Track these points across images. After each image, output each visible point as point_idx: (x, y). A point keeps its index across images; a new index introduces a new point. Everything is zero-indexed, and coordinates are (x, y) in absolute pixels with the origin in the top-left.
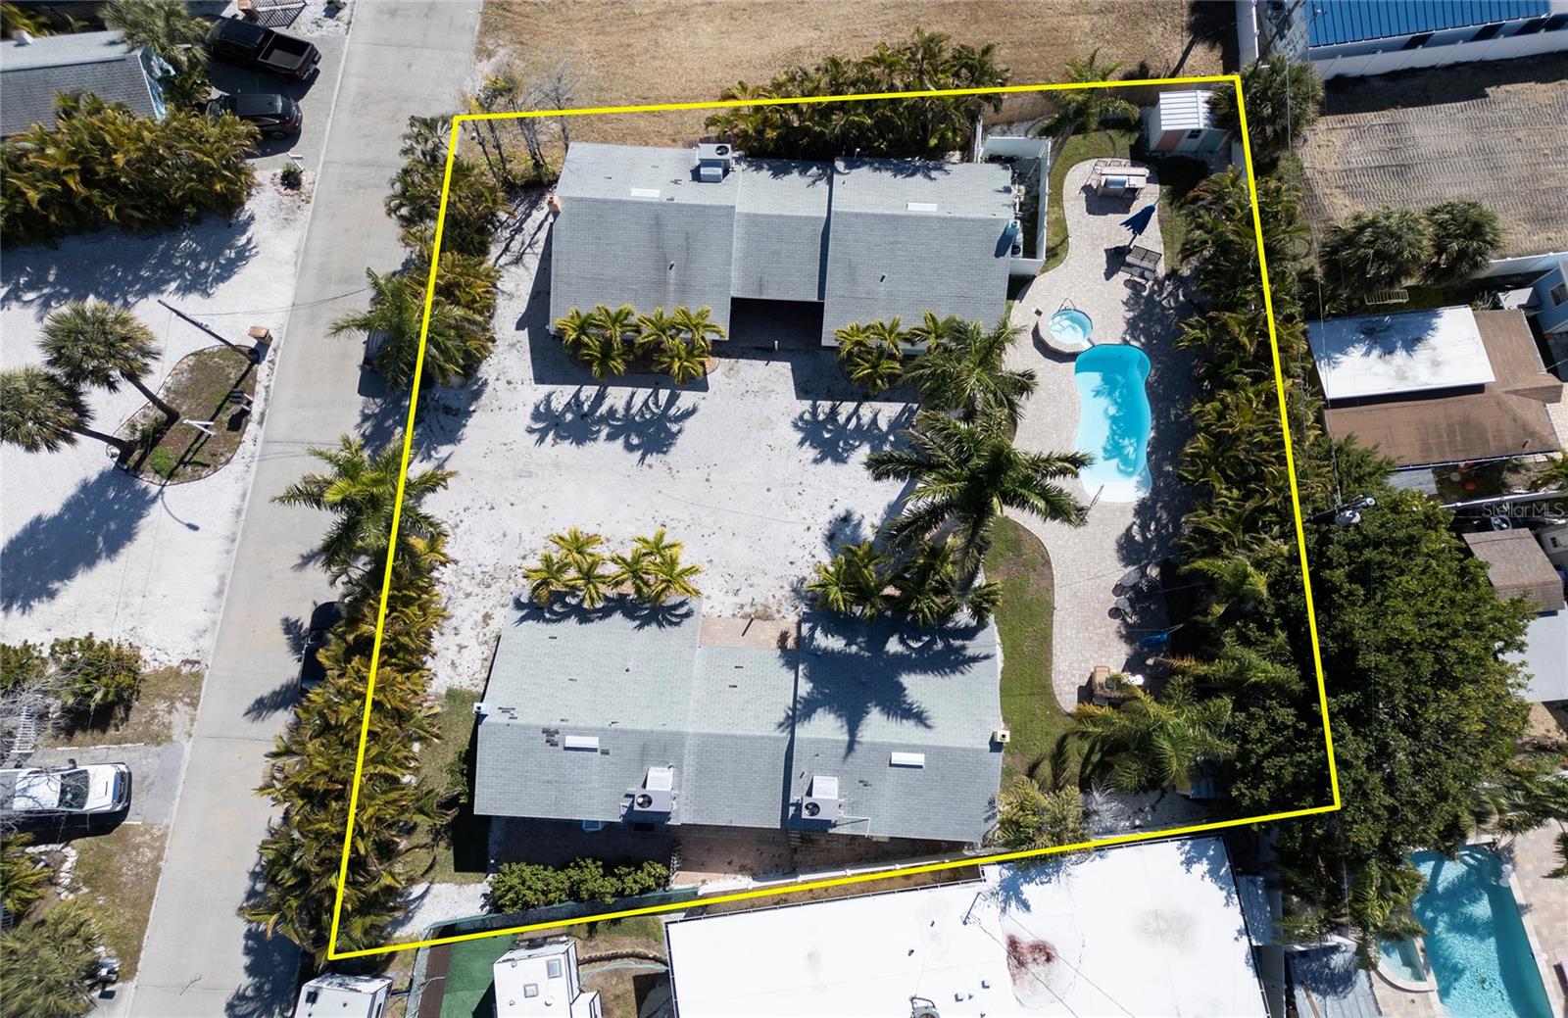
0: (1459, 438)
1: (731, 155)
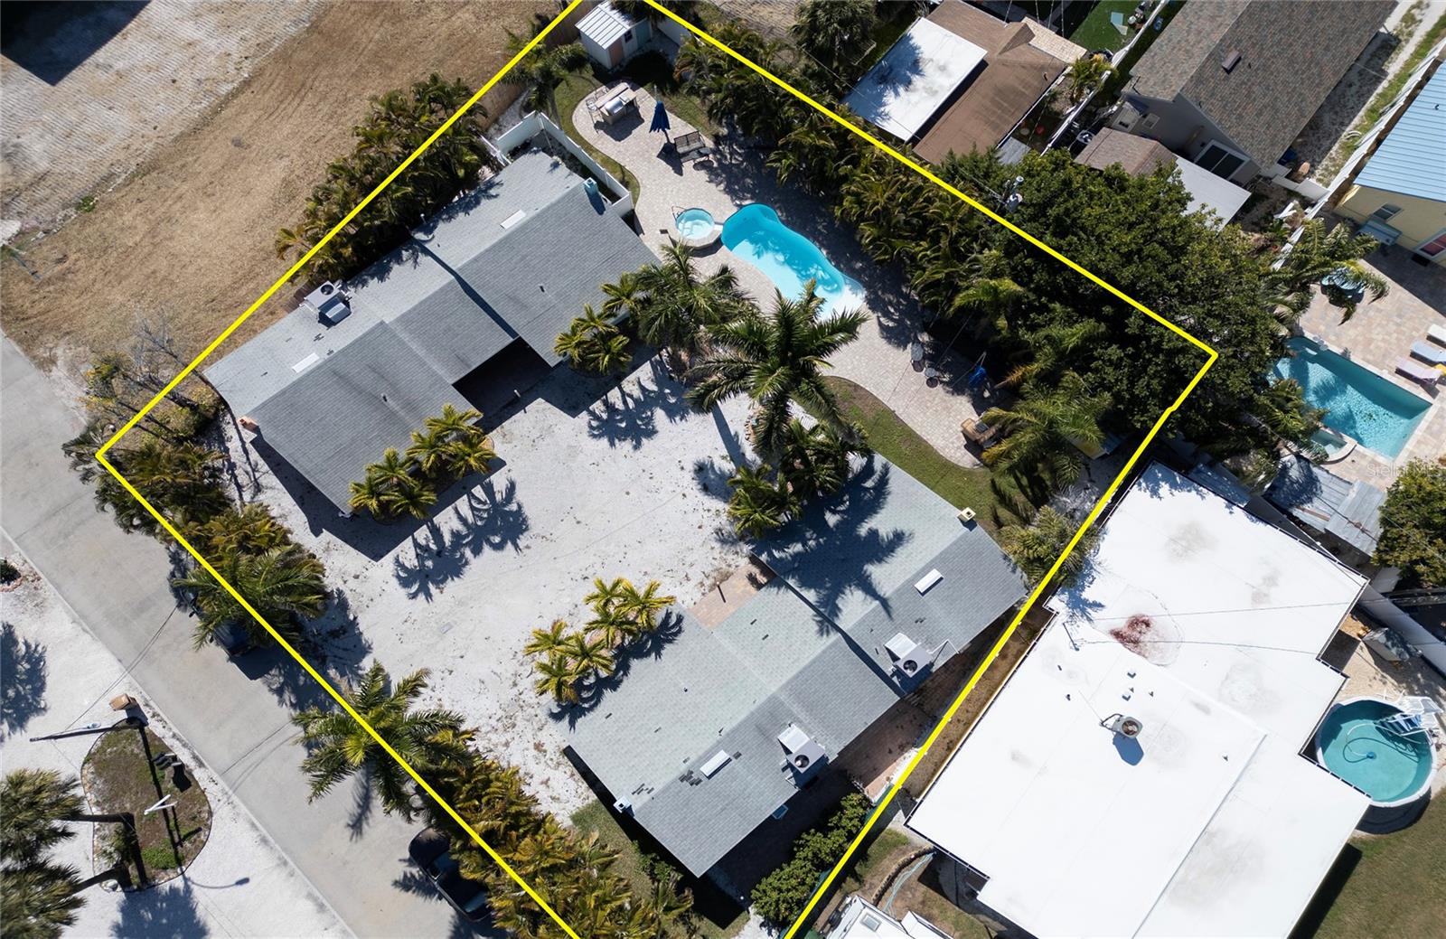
0: (1005, 105)
1: (336, 288)
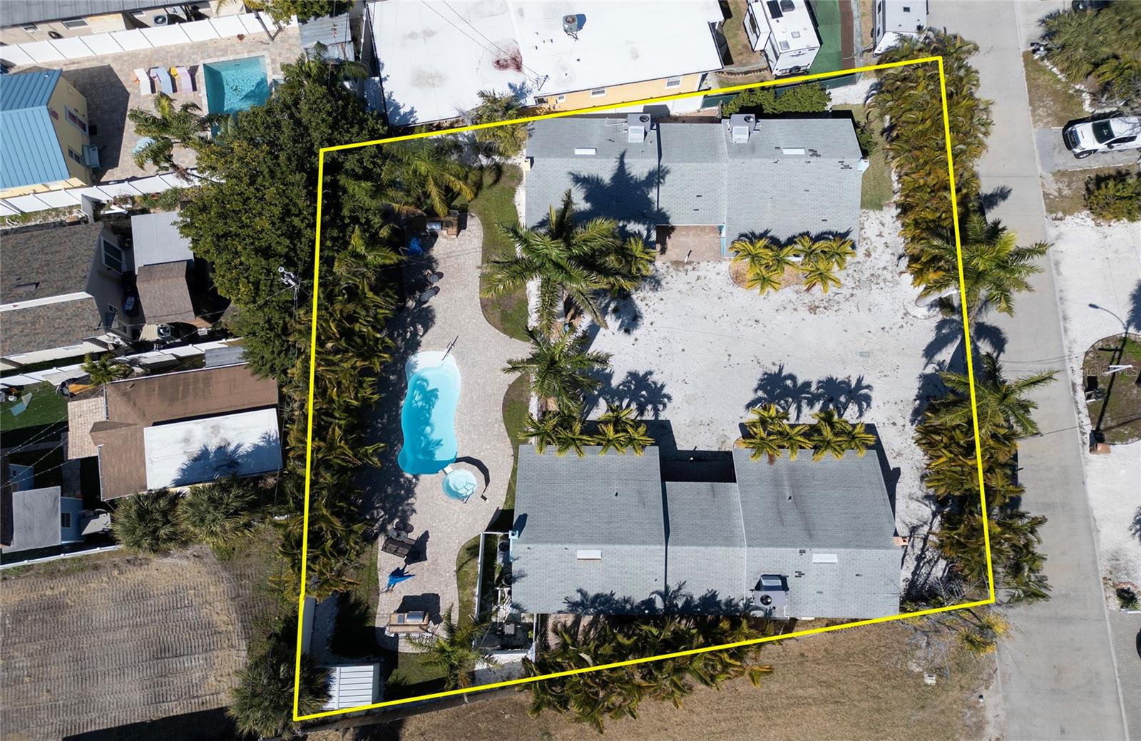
0: (181, 388)
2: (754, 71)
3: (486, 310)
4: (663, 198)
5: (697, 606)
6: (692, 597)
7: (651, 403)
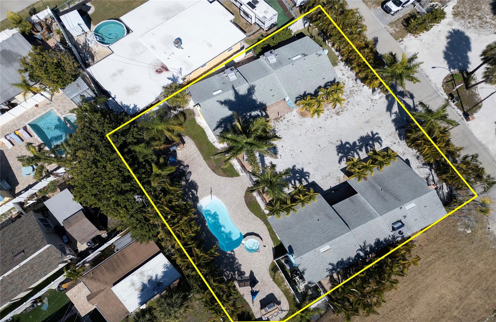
0: (114, 264)
2: (256, 32)
3: (215, 171)
4: (258, 97)
5: (375, 248)
6: (371, 245)
7: (303, 178)
